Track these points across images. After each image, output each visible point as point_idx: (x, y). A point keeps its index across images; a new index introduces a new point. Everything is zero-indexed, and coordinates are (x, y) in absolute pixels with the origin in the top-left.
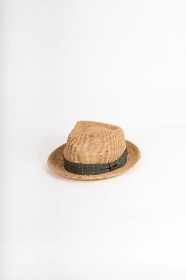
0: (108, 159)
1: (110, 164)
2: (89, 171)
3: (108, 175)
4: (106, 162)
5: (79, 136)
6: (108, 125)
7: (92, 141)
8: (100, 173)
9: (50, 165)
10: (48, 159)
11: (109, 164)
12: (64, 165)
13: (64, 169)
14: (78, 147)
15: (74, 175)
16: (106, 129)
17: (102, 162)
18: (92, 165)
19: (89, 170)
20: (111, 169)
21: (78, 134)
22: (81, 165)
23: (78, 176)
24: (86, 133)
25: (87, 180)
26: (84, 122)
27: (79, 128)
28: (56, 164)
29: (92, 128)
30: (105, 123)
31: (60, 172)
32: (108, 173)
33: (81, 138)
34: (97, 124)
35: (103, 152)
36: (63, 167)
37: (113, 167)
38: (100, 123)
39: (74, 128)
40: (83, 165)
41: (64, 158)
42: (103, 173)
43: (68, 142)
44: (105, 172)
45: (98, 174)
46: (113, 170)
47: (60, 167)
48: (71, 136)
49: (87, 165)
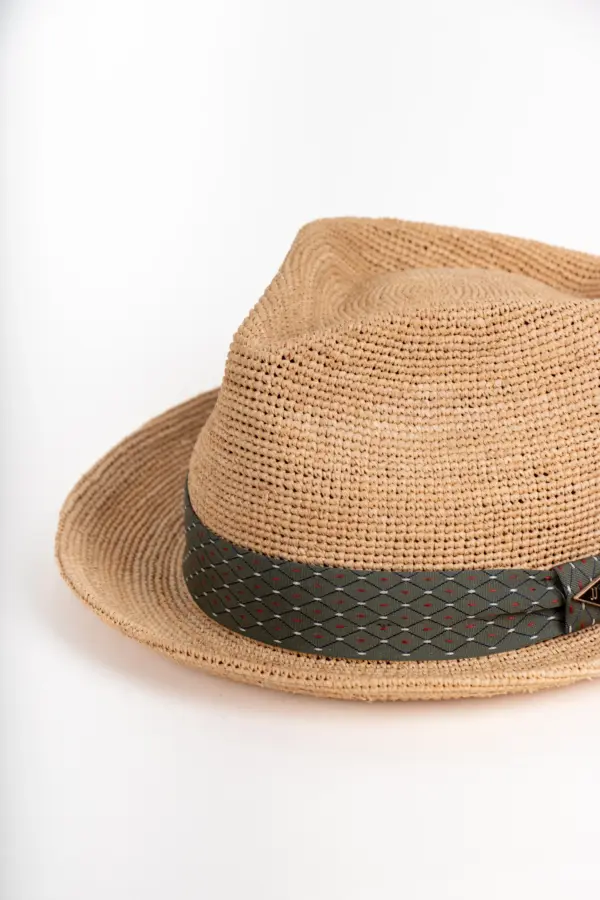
0: (548, 538)
1: (564, 577)
2: (391, 630)
3: (543, 663)
4: (532, 555)
5: (319, 347)
6: (551, 252)
7: (425, 389)
8: (481, 650)
9: (78, 571)
10: (63, 521)
11: (555, 578)
12: (187, 569)
13: (192, 604)
14: (309, 430)
15: (267, 653)
16: (537, 294)
17: (498, 557)
18: (420, 578)
19: (390, 623)
20: (570, 618)
21: (312, 328)
22: (332, 575)
23: (304, 668)
24: (374, 320)
25: (378, 701)
26: (356, 223)
27: (320, 282)
28: (126, 565)
29: (418, 276)
30: (523, 242)
31: (154, 631)
32: (539, 652)
33: (331, 364)
34: (458, 246)
35: (506, 480)
36: (184, 588)
37: (587, 596)
38: (482, 236)
39: (277, 279)
40: (348, 576)
41: (191, 516)
42: (505, 644)
43: (227, 379)
44: (522, 642)
45: (462, 651)
46: (582, 626)
47: (158, 584)
48: (255, 345)
49: (378, 578)
